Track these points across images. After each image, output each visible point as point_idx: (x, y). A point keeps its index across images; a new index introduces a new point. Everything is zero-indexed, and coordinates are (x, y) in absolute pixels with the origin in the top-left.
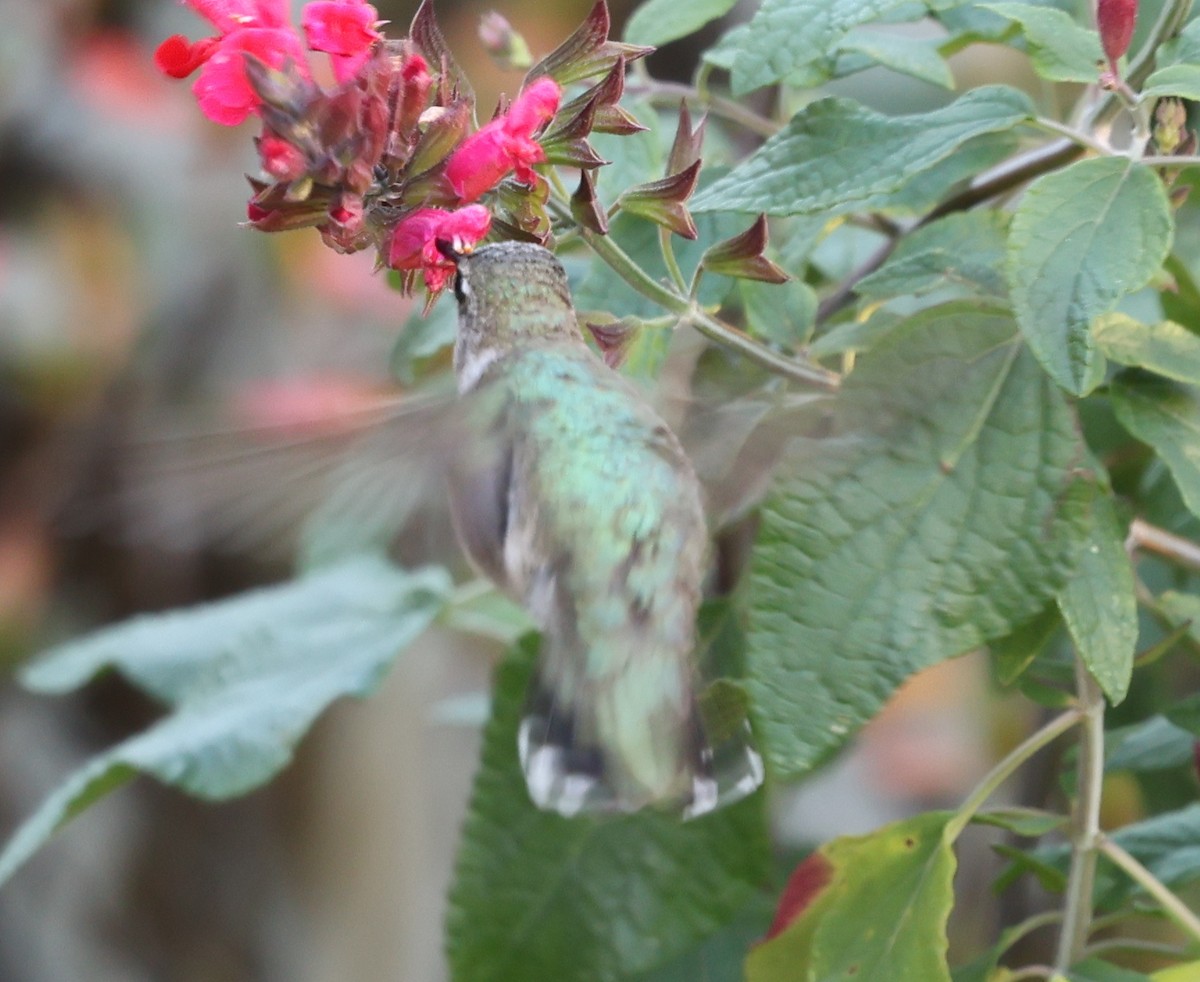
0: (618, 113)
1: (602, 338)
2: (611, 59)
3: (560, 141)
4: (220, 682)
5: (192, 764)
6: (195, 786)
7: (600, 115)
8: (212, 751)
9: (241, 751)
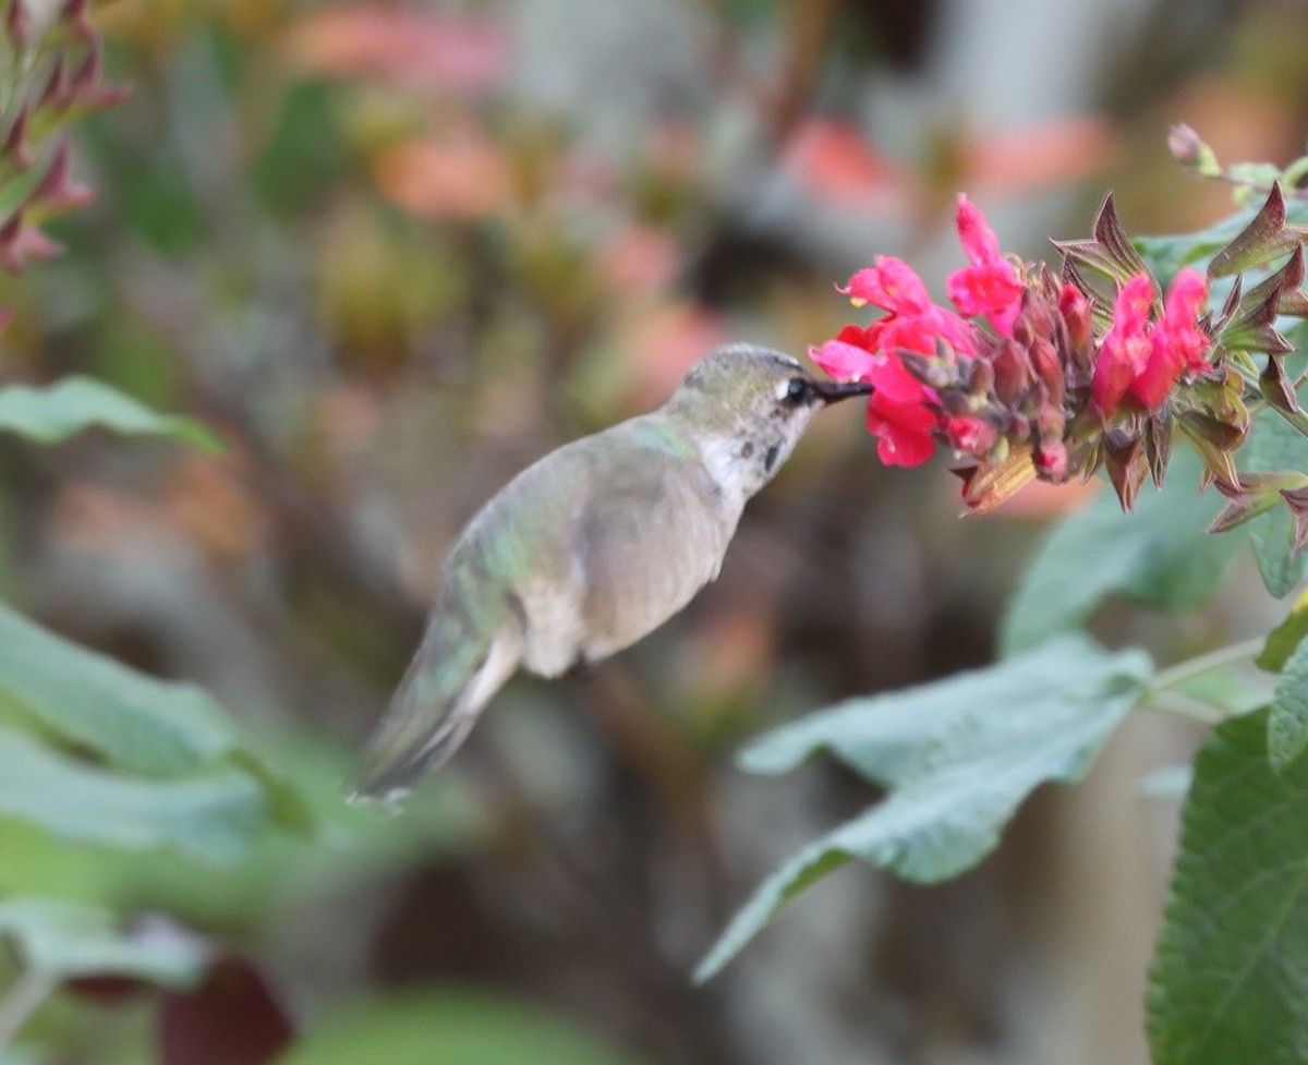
0: (1301, 297)
1: (1293, 501)
2: (1289, 243)
3: (1245, 330)
4: (929, 769)
5: (904, 849)
6: (906, 870)
7: (1285, 299)
8: (922, 836)
9: (950, 835)
